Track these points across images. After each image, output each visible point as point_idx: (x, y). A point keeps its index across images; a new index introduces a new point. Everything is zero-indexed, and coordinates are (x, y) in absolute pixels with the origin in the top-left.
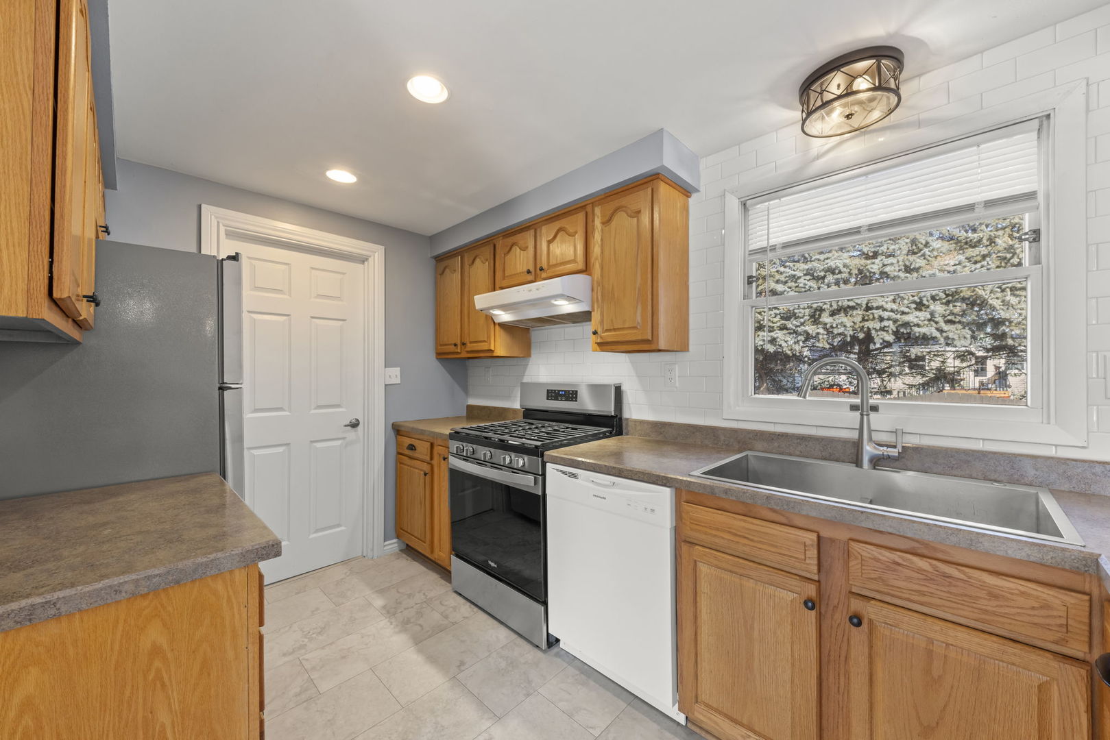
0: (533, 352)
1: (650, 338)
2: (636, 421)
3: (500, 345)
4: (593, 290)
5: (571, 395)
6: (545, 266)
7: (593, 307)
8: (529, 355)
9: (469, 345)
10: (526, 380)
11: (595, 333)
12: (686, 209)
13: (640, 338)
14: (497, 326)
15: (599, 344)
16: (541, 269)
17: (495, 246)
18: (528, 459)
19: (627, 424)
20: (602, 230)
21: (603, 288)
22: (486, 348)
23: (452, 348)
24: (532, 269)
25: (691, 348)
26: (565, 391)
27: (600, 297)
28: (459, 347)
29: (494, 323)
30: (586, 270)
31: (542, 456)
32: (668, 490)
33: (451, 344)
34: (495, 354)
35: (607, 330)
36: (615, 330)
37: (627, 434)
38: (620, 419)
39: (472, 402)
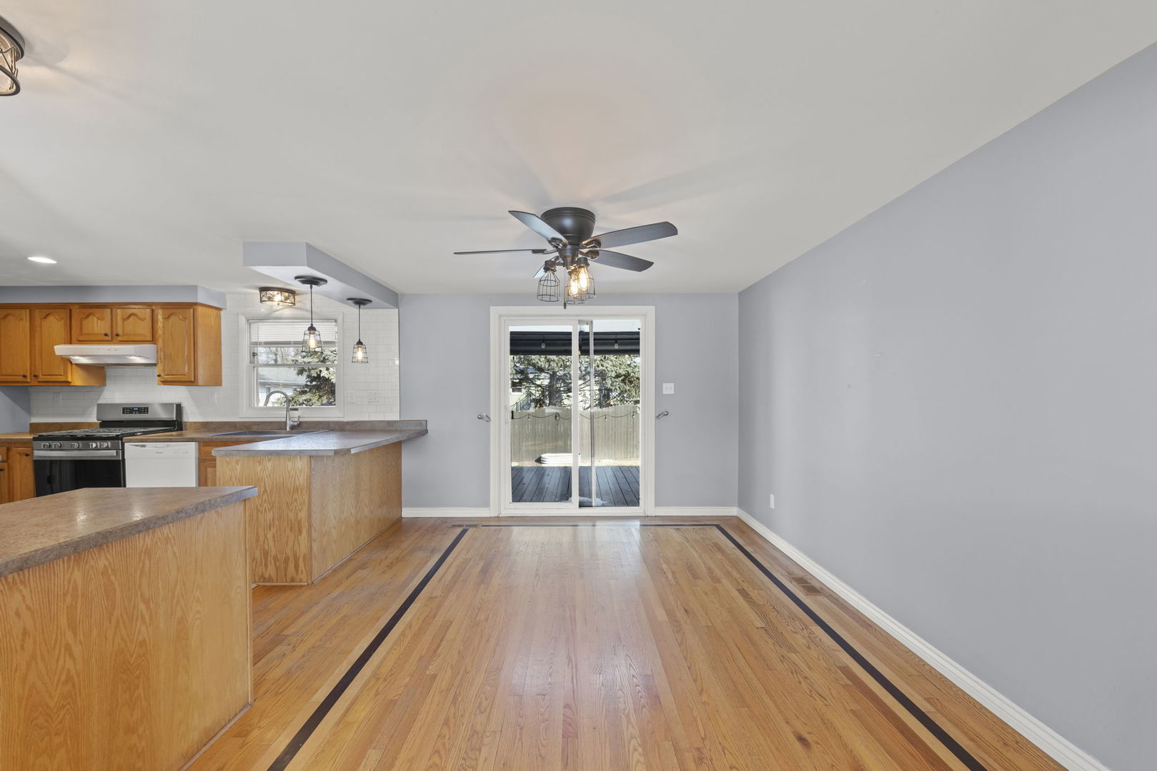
0: (108, 382)
1: (193, 380)
2: (191, 423)
3: (77, 379)
4: (157, 352)
5: (144, 410)
6: (120, 332)
7: (158, 361)
8: (104, 384)
9: (41, 376)
10: (101, 402)
11: (159, 376)
12: (219, 317)
13: (187, 380)
14: (74, 366)
15: (162, 382)
16: (117, 335)
17: (71, 310)
18: (111, 443)
19: (186, 425)
20: (163, 322)
21: (164, 352)
22: (63, 380)
23: (21, 379)
24: (109, 333)
25: (223, 384)
26: (138, 408)
27: (162, 357)
28: (29, 377)
29: (71, 363)
30: (153, 340)
31: (122, 440)
32: (194, 443)
33: (20, 375)
34: (72, 384)
35: (167, 375)
36: (172, 375)
37: (186, 430)
38: (181, 422)
39: (35, 420)
